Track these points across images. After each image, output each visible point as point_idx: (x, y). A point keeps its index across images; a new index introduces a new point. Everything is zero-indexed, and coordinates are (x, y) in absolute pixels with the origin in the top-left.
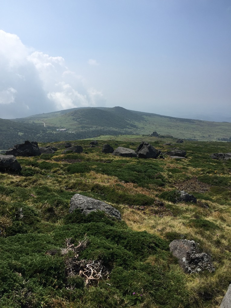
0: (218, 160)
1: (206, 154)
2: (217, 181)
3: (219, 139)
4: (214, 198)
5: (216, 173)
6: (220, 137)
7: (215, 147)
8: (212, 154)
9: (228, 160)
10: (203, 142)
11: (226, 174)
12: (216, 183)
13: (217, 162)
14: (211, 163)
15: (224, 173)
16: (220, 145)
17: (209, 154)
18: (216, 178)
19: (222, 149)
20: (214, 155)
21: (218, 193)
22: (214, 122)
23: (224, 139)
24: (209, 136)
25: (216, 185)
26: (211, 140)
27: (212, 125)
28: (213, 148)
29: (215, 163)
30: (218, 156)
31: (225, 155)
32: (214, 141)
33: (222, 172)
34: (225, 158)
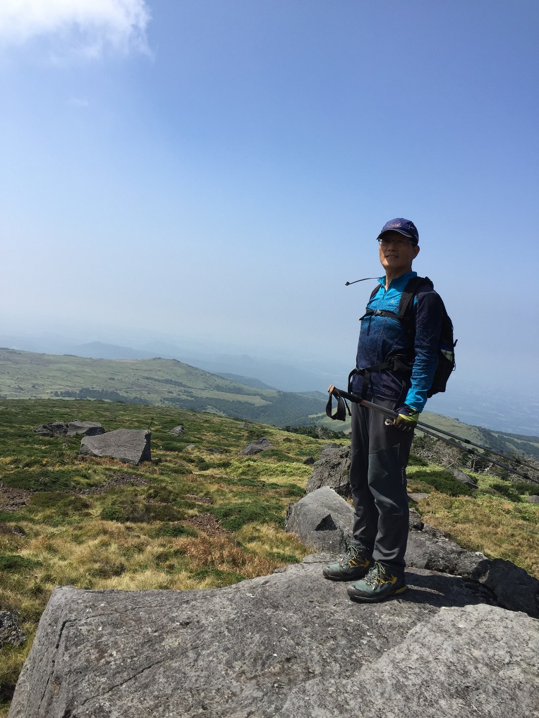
0: (52, 439)
1: (25, 427)
2: (47, 479)
3: (56, 394)
4: (39, 516)
5: (45, 465)
6: (60, 389)
7: (48, 411)
8: (39, 427)
9: (74, 437)
10: (19, 401)
11: (67, 463)
12: (45, 484)
13: (49, 443)
14: (36, 446)
15: (63, 463)
16: (59, 407)
17: (32, 427)
18: (46, 474)
19: (62, 416)
20: (44, 427)
21: (48, 507)
22: (44, 354)
23: (68, 394)
24: (34, 386)
25: (45, 490)
26: (39, 396)
27: (40, 361)
28: (42, 412)
29: (45, 445)
30: (52, 430)
31: (67, 426)
32: (45, 397)
33: (58, 462)
34: (68, 433)
